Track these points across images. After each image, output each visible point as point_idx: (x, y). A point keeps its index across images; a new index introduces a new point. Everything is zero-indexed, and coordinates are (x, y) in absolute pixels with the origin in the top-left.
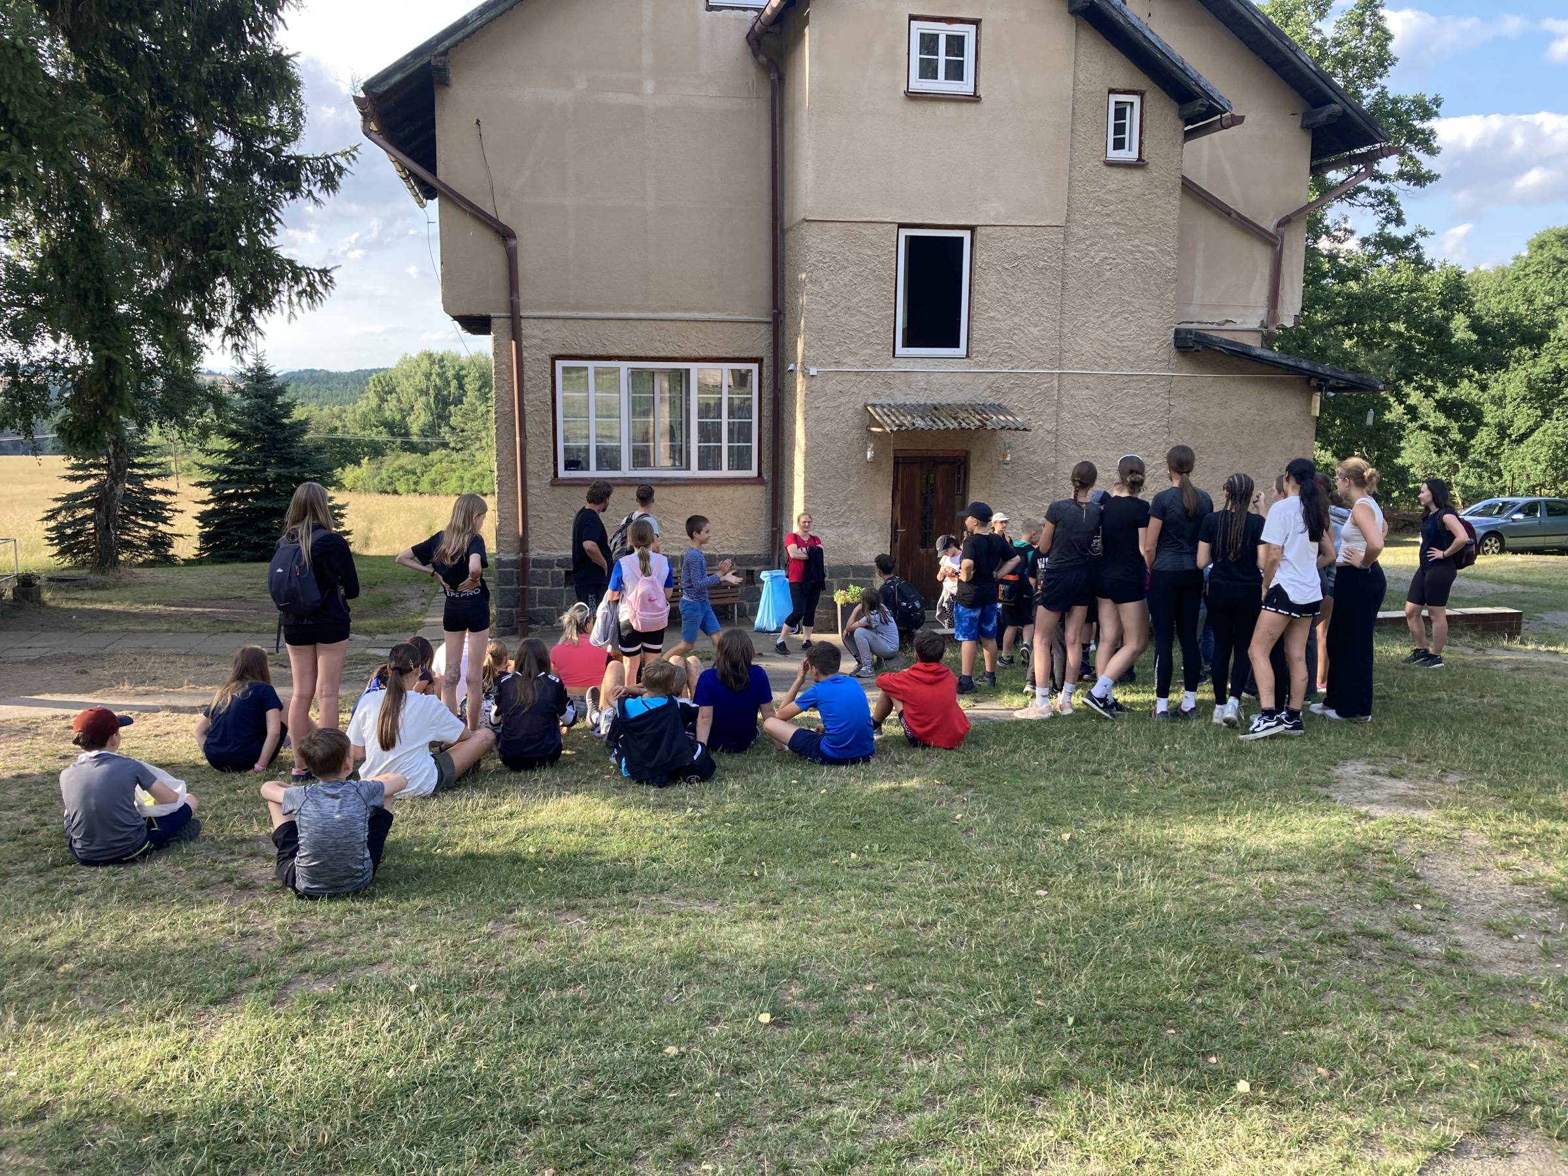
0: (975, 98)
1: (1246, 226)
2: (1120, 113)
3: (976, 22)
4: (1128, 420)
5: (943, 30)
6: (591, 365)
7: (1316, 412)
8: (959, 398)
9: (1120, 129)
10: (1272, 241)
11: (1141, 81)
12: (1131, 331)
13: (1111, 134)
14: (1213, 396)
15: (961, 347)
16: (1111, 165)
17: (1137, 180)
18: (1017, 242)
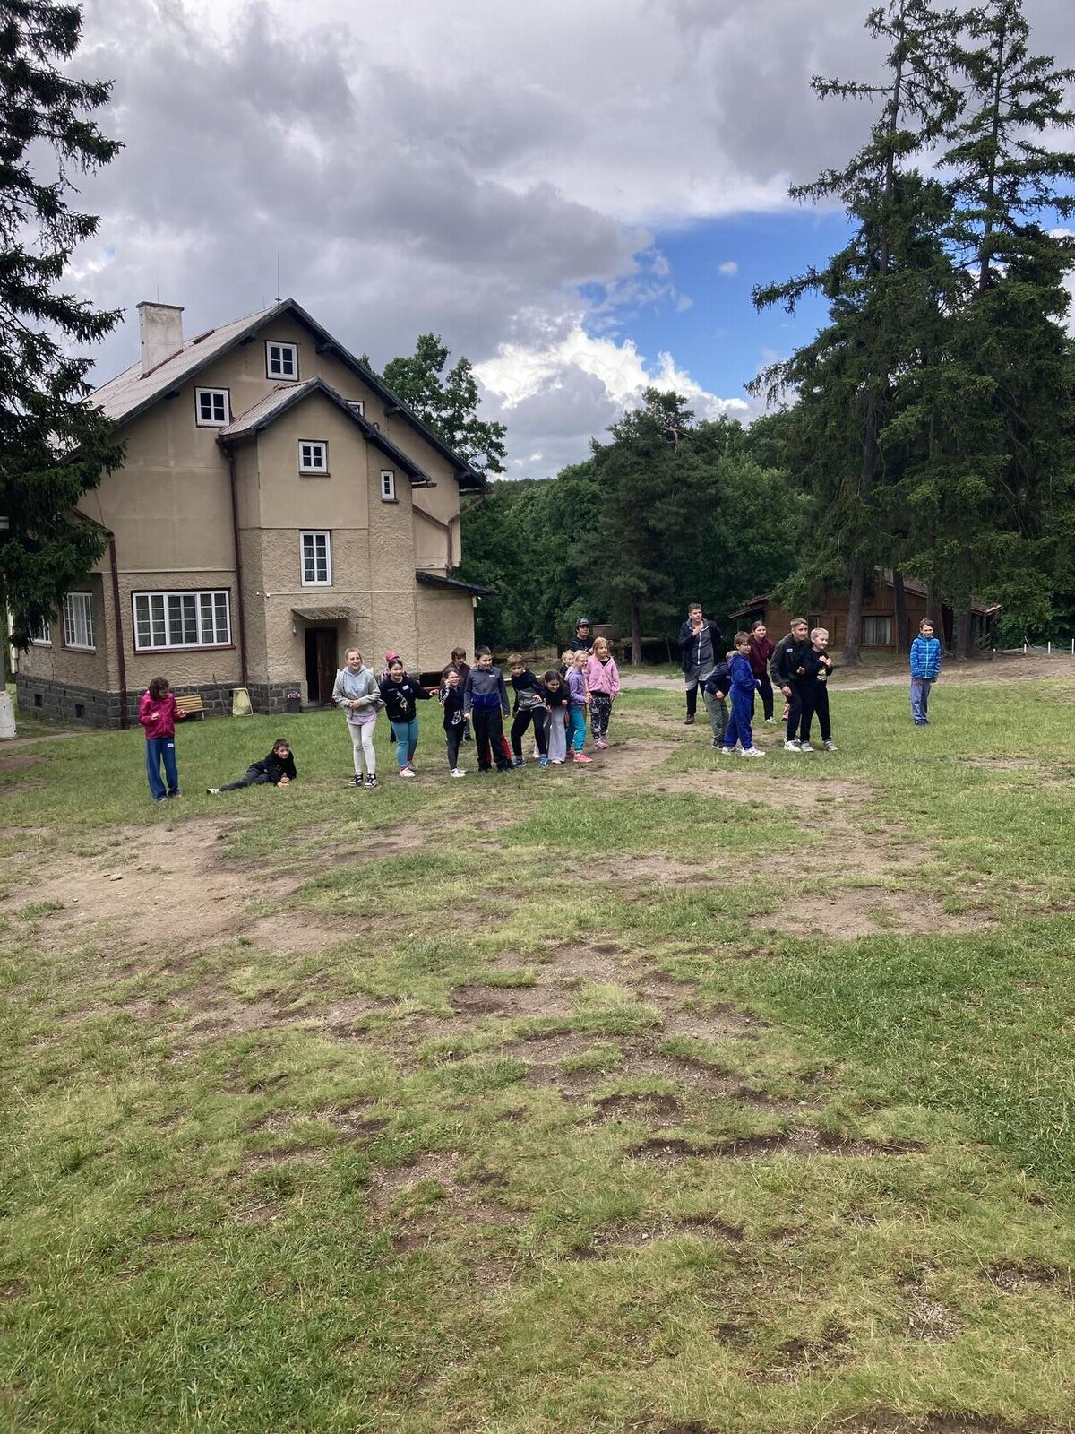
0: (327, 475)
1: (435, 523)
2: (387, 478)
3: (326, 442)
4: (400, 611)
5: (312, 446)
6: (150, 595)
7: (475, 605)
8: (330, 604)
9: (387, 485)
10: (447, 530)
11: (394, 467)
12: (398, 573)
13: (383, 488)
14: (432, 600)
15: (329, 582)
16: (385, 502)
17: (394, 509)
18: (349, 536)
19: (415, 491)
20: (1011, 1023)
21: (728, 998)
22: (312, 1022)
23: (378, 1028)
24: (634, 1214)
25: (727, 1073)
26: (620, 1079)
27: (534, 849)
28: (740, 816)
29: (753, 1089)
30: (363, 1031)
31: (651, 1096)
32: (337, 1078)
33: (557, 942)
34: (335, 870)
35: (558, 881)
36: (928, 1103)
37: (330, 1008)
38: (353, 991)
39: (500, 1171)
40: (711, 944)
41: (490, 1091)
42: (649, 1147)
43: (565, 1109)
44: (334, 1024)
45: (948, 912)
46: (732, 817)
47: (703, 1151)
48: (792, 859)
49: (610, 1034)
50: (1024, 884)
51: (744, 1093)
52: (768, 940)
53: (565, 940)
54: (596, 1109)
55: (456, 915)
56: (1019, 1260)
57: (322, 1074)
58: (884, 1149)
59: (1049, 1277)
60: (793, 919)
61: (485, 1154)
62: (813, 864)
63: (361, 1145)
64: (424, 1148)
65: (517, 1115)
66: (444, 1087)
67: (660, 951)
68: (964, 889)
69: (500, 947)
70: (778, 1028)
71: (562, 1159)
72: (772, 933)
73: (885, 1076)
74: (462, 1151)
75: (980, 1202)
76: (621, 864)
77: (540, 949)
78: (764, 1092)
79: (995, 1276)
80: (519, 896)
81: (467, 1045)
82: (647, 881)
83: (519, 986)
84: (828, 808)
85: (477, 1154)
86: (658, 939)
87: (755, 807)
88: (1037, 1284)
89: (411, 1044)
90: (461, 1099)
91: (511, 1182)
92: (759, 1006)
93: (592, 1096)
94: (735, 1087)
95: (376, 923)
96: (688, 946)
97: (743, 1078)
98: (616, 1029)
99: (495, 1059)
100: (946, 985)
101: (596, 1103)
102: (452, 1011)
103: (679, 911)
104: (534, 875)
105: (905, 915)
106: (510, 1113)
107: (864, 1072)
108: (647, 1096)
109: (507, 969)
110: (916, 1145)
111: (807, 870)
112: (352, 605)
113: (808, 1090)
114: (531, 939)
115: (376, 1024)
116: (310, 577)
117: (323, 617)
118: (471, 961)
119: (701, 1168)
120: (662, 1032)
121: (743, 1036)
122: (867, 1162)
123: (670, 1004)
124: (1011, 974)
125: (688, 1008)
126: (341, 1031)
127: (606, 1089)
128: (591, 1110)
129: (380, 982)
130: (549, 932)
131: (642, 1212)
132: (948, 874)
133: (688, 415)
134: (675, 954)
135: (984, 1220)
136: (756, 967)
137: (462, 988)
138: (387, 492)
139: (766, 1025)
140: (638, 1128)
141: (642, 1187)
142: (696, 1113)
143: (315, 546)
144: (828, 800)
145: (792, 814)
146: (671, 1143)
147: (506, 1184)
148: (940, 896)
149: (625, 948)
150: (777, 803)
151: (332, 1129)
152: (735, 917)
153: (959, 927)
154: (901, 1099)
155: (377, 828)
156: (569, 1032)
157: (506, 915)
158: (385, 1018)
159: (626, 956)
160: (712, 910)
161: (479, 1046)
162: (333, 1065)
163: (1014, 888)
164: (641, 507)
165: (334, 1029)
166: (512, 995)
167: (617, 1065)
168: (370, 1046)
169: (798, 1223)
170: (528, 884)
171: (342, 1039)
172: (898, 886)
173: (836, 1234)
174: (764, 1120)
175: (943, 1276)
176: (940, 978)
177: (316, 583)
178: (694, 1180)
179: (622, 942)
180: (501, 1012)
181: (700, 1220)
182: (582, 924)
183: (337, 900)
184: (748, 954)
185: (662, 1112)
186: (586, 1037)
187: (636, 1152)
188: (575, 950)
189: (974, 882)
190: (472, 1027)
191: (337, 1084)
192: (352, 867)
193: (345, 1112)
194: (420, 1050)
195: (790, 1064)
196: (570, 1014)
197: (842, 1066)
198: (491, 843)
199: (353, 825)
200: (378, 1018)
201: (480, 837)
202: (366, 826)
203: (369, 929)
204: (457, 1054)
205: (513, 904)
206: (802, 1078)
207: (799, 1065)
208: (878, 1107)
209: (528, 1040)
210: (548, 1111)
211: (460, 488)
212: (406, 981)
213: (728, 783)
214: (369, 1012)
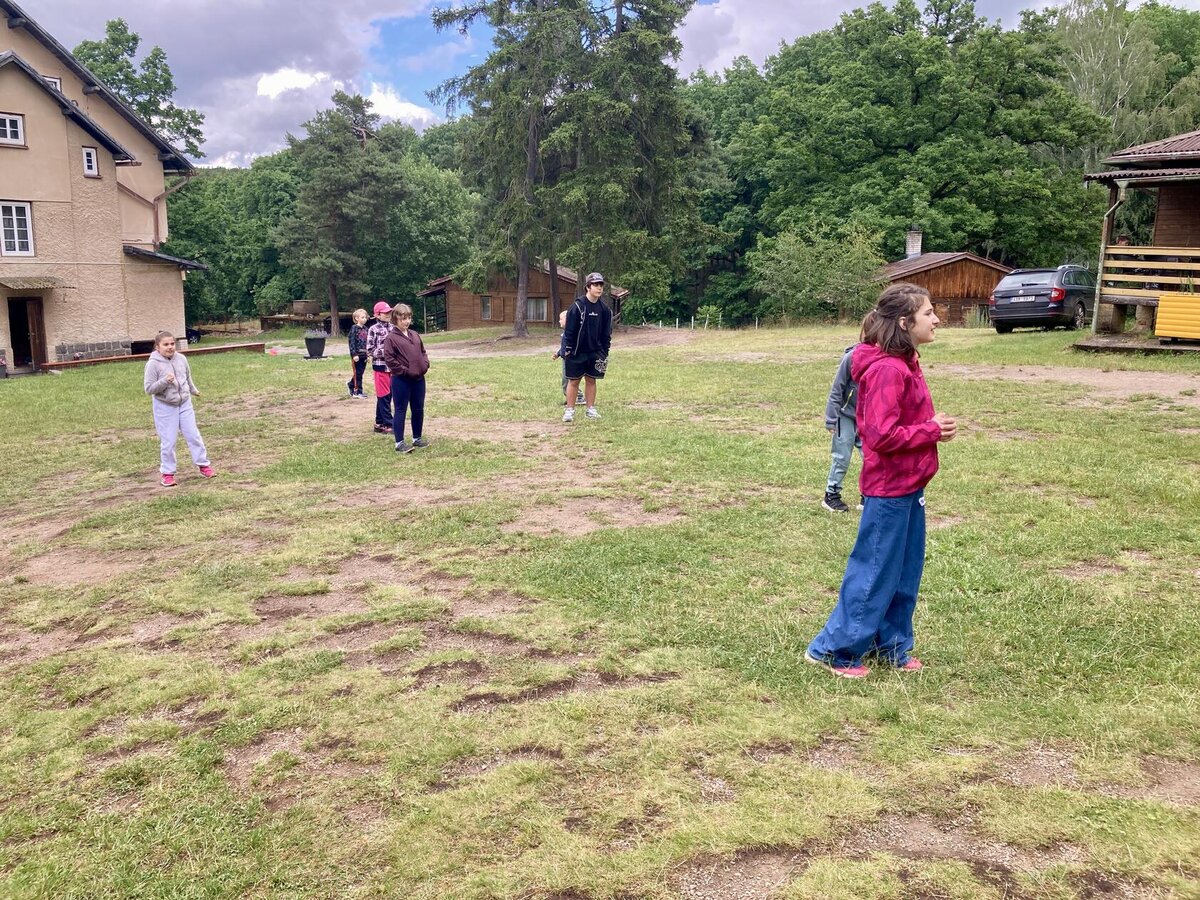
0: (25, 148)
1: (140, 200)
2: (89, 155)
3: (23, 116)
4: (108, 283)
5: (7, 118)
7: (184, 279)
8: (34, 274)
9: (89, 161)
10: (153, 207)
11: (96, 144)
12: (105, 246)
13: (86, 164)
14: (141, 272)
15: (31, 252)
16: (88, 177)
17: (98, 183)
18: (53, 209)
19: (119, 168)
20: (714, 584)
21: (499, 585)
22: (118, 640)
23: (189, 639)
24: (471, 752)
25: (516, 639)
26: (427, 654)
27: (292, 485)
28: (466, 450)
29: (539, 648)
30: (174, 642)
31: (458, 663)
32: (162, 683)
33: (340, 556)
34: (99, 512)
35: (323, 509)
36: (673, 644)
37: (133, 627)
38: (154, 611)
39: (345, 736)
40: (473, 547)
41: (314, 677)
42: (467, 702)
43: (388, 682)
44: (142, 640)
45: (648, 510)
46: (461, 452)
47: (513, 699)
48: (518, 481)
49: (409, 621)
50: (696, 488)
51: (533, 653)
52: (519, 540)
53: (346, 554)
54: (414, 679)
55: (235, 542)
56: (766, 741)
57: (145, 681)
58: (650, 679)
59: (789, 749)
60: (534, 524)
61: (326, 725)
62: (536, 483)
63: (204, 734)
64: (268, 728)
65: (348, 691)
66: (270, 679)
67: (432, 556)
68: (656, 494)
69: (287, 563)
70: (546, 603)
71: (397, 721)
72: (521, 535)
73: (636, 629)
74: (304, 726)
75: (728, 707)
76: (376, 493)
77: (325, 563)
78: (549, 649)
79: (752, 754)
80: (291, 524)
81: (281, 642)
82: (404, 504)
83: (315, 593)
84: (536, 441)
85: (320, 726)
86: (427, 547)
87: (478, 443)
88: (781, 755)
89: (226, 648)
90: (290, 685)
91: (357, 743)
92: (527, 588)
93: (408, 670)
94: (524, 649)
95: (158, 554)
96: (454, 550)
97: (529, 642)
98: (414, 617)
99: (312, 652)
100: (661, 562)
101: (413, 675)
102: (259, 618)
103: (439, 525)
104: (299, 506)
105: (617, 515)
106: (340, 692)
107: (621, 628)
108: (455, 665)
109: (299, 581)
110: (673, 674)
111: (533, 488)
112: (57, 275)
113: (582, 645)
114: (314, 556)
115: (187, 635)
116: (10, 247)
117: (27, 286)
118: (264, 578)
119: (515, 711)
120: (452, 615)
121: (521, 611)
122: (642, 690)
123: (452, 594)
124: (705, 551)
125: (468, 595)
126: (153, 645)
127: (419, 664)
128: (411, 680)
129: (180, 601)
130: (328, 549)
131: (477, 750)
132: (641, 484)
133: (374, 117)
134: (444, 557)
135: (735, 718)
136: (515, 561)
137: (262, 599)
138: (90, 167)
139: (535, 601)
140: (455, 689)
141: (471, 732)
142: (499, 672)
143: (15, 217)
144: (533, 436)
145: (508, 447)
146: (485, 696)
147: (352, 746)
148: (639, 500)
149: (401, 556)
150: (494, 440)
151: (171, 725)
152: (486, 525)
153: (656, 521)
154: (652, 643)
155: (129, 476)
156: (372, 624)
157: (283, 539)
158: (195, 630)
159: (403, 562)
160: (468, 522)
161: (293, 643)
162: (154, 674)
163: (690, 491)
164: (334, 196)
165: (144, 644)
166: (309, 600)
167: (421, 644)
168: (186, 653)
169: (601, 740)
170: (298, 513)
171: (155, 652)
172: (607, 494)
173: (632, 744)
174: (555, 670)
175: (717, 759)
176: (656, 557)
177: (17, 252)
178: (512, 721)
179: (398, 550)
180: (305, 615)
181: (526, 749)
182: (356, 541)
183: (109, 538)
184: (506, 552)
185: (470, 674)
186: (388, 627)
187: (456, 707)
188: (356, 562)
189: (660, 489)
190: (281, 628)
191: (164, 688)
192: (115, 508)
193: (178, 709)
194: (237, 652)
195: (563, 627)
196: (368, 611)
197: (602, 625)
198: (248, 483)
199: (102, 474)
200: (187, 630)
201: (236, 479)
202: (116, 474)
203: (152, 560)
204: (275, 650)
205: (287, 530)
206: (575, 637)
207: (570, 627)
208: (638, 651)
209: (337, 634)
210: (373, 685)
211: (165, 168)
212: (205, 598)
213: (448, 426)
214: (176, 627)
